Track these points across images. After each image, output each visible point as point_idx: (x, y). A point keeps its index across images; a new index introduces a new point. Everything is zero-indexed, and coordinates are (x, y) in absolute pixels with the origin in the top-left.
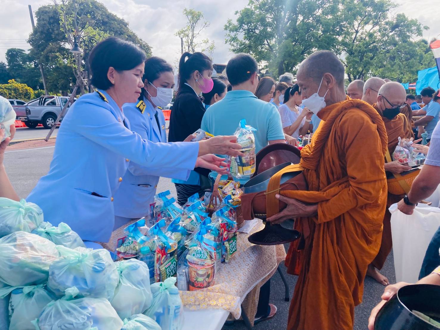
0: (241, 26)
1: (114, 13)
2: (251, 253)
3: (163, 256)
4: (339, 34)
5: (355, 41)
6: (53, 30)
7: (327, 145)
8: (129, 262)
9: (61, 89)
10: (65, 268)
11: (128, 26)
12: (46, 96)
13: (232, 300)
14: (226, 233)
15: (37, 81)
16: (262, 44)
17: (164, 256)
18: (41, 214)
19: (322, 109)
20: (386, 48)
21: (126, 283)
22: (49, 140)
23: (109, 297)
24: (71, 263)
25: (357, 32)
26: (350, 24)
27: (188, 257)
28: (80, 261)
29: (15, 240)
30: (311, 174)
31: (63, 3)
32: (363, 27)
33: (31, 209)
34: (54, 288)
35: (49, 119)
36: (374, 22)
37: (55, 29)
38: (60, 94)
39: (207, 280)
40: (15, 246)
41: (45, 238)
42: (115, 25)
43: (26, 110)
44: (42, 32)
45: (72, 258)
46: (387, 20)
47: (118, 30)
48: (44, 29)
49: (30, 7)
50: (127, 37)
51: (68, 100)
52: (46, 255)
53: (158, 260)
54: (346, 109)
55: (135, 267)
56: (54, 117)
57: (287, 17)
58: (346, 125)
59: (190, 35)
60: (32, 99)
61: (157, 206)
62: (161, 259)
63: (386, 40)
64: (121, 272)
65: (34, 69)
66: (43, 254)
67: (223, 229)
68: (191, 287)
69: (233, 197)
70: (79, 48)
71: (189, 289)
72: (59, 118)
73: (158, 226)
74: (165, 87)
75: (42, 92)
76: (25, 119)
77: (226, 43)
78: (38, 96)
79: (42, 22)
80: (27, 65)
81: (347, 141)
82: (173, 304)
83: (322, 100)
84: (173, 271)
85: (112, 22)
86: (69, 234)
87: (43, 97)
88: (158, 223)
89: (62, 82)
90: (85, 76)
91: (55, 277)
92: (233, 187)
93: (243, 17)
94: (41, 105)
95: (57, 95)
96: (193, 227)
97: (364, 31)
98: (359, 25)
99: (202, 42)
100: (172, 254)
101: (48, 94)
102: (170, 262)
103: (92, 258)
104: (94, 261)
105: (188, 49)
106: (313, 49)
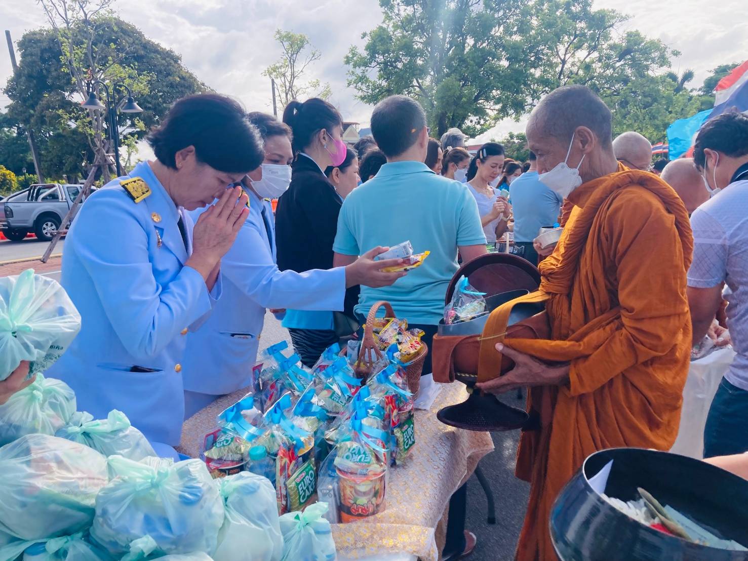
0: (373, 57)
1: (155, 41)
2: (440, 446)
3: (291, 462)
4: (534, 65)
5: (562, 77)
6: (49, 72)
7: (585, 250)
8: (237, 479)
9: (66, 172)
10: (127, 501)
11: (179, 62)
12: (40, 185)
13: (421, 535)
14: (395, 412)
15: (23, 160)
16: (408, 85)
17: (294, 462)
18: (72, 398)
19: (576, 188)
20: (613, 88)
21: (238, 521)
22: (49, 261)
23: (209, 549)
24: (137, 490)
25: (564, 62)
26: (550, 48)
27: (337, 461)
28: (155, 485)
29: (27, 451)
30: (559, 302)
31: (68, 25)
32: (573, 53)
33: (54, 391)
34: (107, 540)
35: (47, 225)
36: (589, 46)
37: (53, 69)
38: (64, 181)
39: (373, 502)
40: (28, 463)
41: (83, 443)
42: (158, 60)
43: (6, 211)
44: (30, 77)
45: (138, 480)
46: (611, 42)
47: (163, 68)
48: (32, 70)
49: (8, 33)
50: (178, 79)
51: (80, 190)
52: (85, 476)
53: (283, 469)
54: (619, 187)
55: (251, 487)
56: (55, 221)
57: (447, 40)
58: (620, 214)
59: (288, 74)
60: (14, 191)
61: (265, 370)
62: (288, 467)
63: (612, 75)
64: (226, 499)
65: (17, 138)
66: (80, 475)
67: (391, 406)
68: (344, 515)
69: (399, 347)
70: (98, 101)
71: (340, 520)
72: (64, 221)
73: (279, 408)
74: (276, 162)
75: (31, 178)
76: (4, 225)
77: (348, 86)
78: (24, 185)
79: (29, 59)
80: (5, 133)
81: (619, 245)
82: (323, 551)
83: (574, 173)
84: (310, 487)
85: (153, 55)
86: (127, 432)
87: (35, 187)
88: (279, 402)
89: (69, 160)
90: (109, 149)
91: (110, 519)
92: (398, 329)
93: (375, 41)
94: (32, 200)
95: (59, 182)
96: (336, 405)
97: (576, 60)
98: (566, 51)
99: (308, 85)
100: (306, 458)
101: (43, 181)
102: (303, 471)
103: (177, 477)
104: (181, 483)
105: (285, 97)
106: (494, 91)
